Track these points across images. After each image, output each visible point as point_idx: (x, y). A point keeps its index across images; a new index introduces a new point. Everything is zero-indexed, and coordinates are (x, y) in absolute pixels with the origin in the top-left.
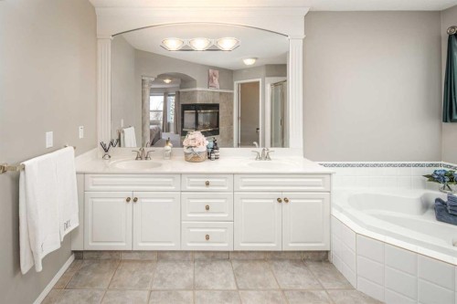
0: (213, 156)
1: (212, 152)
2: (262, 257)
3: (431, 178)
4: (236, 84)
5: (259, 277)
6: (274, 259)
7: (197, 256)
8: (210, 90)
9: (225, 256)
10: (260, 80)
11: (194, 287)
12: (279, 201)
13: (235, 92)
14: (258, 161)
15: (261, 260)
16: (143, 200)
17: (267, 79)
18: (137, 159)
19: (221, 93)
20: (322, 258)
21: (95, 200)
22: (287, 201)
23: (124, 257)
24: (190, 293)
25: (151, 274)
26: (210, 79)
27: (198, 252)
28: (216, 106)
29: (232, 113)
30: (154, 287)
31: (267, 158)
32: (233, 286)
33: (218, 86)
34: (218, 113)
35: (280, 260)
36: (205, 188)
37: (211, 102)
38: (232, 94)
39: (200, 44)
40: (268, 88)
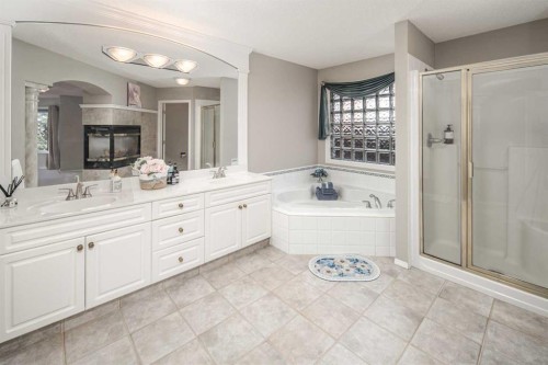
0: (174, 180)
1: (173, 176)
2: (226, 260)
3: (314, 175)
4: (161, 104)
5: (229, 275)
6: (235, 259)
7: (167, 284)
8: (130, 108)
9: (195, 272)
10: (189, 101)
11: (177, 308)
12: (240, 207)
13: (160, 113)
14: (216, 180)
15: (226, 264)
16: (101, 243)
17: (197, 101)
18: (68, 198)
19: (143, 114)
20: (266, 244)
21: (14, 265)
22: (245, 206)
23: (68, 325)
24: (176, 314)
25: (121, 323)
26: (129, 95)
27: (169, 279)
28: (137, 129)
29: (155, 137)
30: (132, 330)
31: (223, 176)
32: (211, 290)
33: (140, 105)
34: (139, 137)
35: (240, 257)
36: (179, 211)
37: (131, 124)
38: (156, 115)
39: (157, 61)
40: (198, 111)
